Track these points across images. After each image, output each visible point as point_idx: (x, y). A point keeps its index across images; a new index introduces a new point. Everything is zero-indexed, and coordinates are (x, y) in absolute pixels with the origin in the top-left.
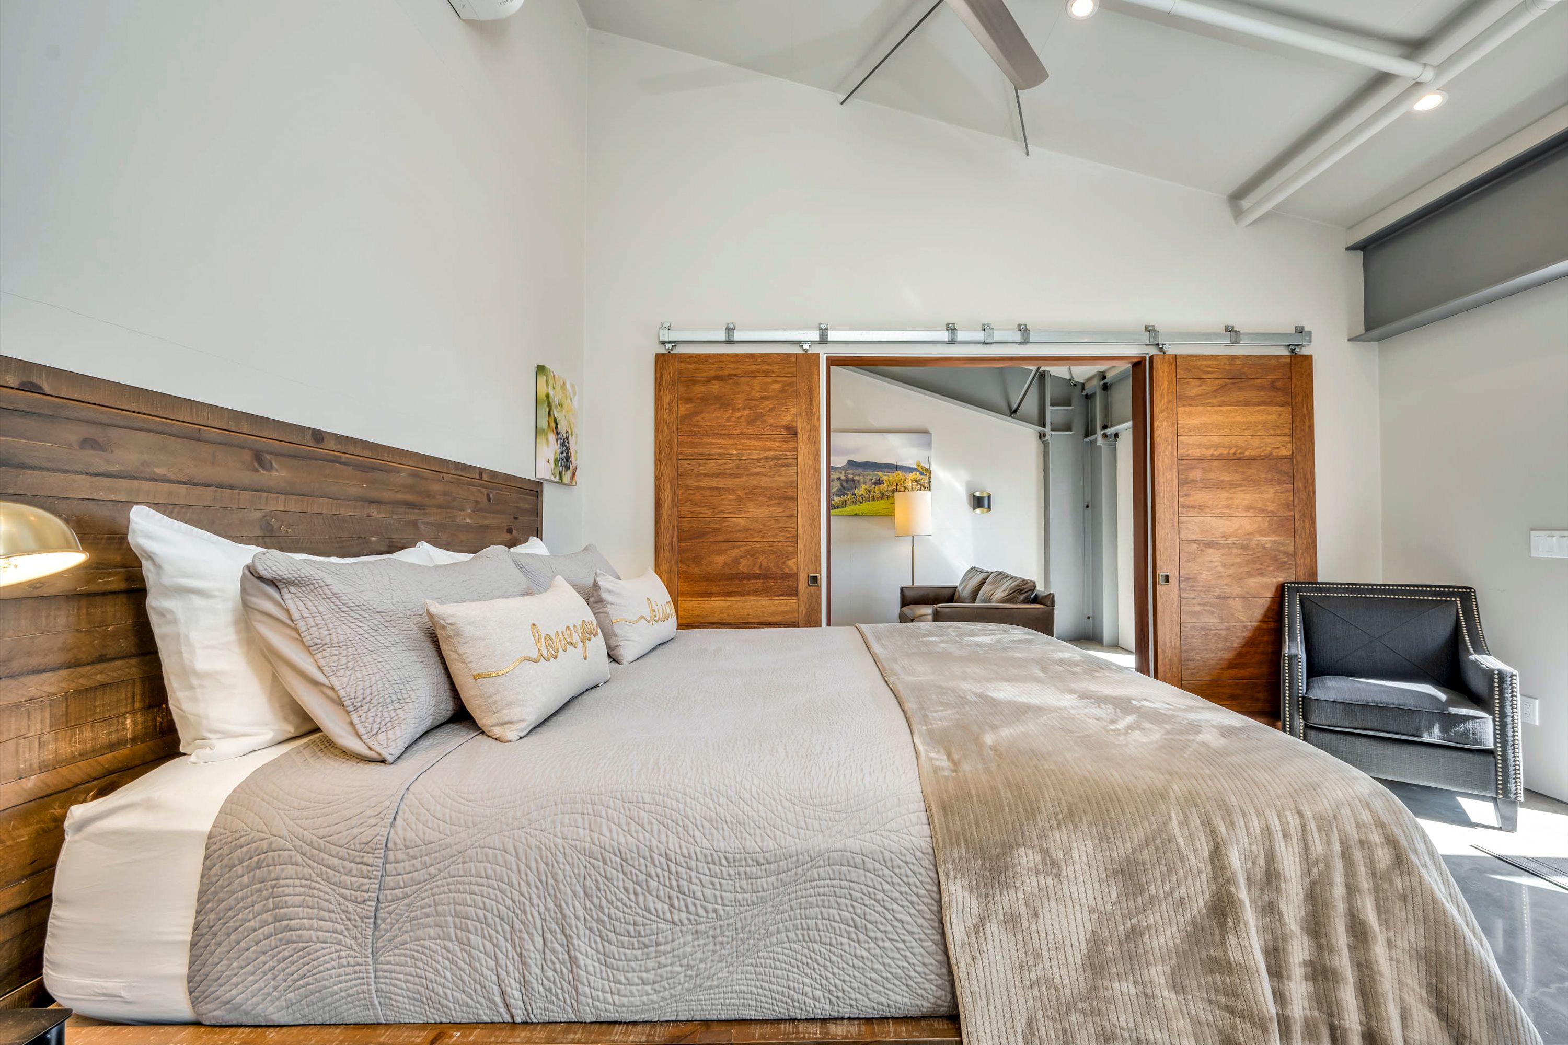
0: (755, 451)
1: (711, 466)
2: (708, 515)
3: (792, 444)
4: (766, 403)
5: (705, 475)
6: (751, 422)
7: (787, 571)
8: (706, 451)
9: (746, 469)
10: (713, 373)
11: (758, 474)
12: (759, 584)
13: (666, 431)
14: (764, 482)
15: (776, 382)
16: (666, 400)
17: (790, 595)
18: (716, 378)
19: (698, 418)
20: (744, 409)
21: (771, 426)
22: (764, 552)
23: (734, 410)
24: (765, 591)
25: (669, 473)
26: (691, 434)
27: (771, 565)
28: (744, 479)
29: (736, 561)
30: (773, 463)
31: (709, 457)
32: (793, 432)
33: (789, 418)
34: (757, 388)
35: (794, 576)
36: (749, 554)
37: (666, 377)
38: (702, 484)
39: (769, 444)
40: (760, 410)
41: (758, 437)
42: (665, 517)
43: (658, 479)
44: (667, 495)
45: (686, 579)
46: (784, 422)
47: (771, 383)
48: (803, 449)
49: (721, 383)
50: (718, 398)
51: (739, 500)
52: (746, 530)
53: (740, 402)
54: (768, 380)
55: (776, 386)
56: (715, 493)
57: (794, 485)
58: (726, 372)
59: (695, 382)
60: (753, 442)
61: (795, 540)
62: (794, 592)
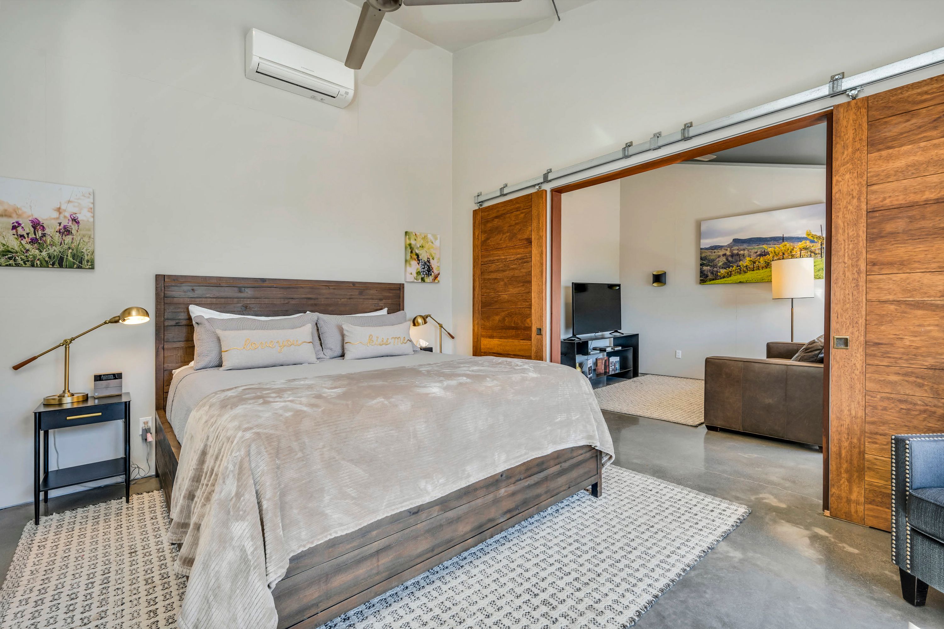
0: (512, 255)
1: (493, 267)
2: (492, 294)
3: (529, 249)
4: (517, 227)
5: (491, 272)
6: (511, 239)
7: (527, 325)
8: (492, 259)
9: (508, 267)
10: (494, 215)
11: (513, 269)
12: (513, 332)
13: (477, 250)
14: (517, 273)
15: (522, 213)
16: (477, 234)
17: (528, 340)
18: (497, 217)
19: (489, 241)
20: (508, 232)
21: (519, 240)
22: (516, 314)
23: (503, 234)
24: (516, 337)
25: (478, 272)
26: (486, 250)
27: (519, 321)
28: (507, 272)
29: (504, 319)
30: (520, 261)
31: (492, 262)
32: (529, 241)
33: (528, 233)
34: (513, 219)
35: (529, 329)
36: (510, 315)
37: (477, 222)
38: (490, 277)
39: (518, 250)
40: (515, 231)
41: (514, 247)
42: (476, 295)
43: (474, 276)
44: (477, 284)
45: (484, 328)
46: (526, 237)
47: (519, 214)
48: (535, 251)
49: (497, 220)
50: (497, 228)
51: (505, 284)
52: (508, 301)
53: (506, 228)
54: (518, 213)
55: (522, 215)
56: (496, 281)
57: (529, 274)
58: (501, 212)
59: (488, 222)
60: (512, 251)
61: (530, 307)
62: (529, 338)
